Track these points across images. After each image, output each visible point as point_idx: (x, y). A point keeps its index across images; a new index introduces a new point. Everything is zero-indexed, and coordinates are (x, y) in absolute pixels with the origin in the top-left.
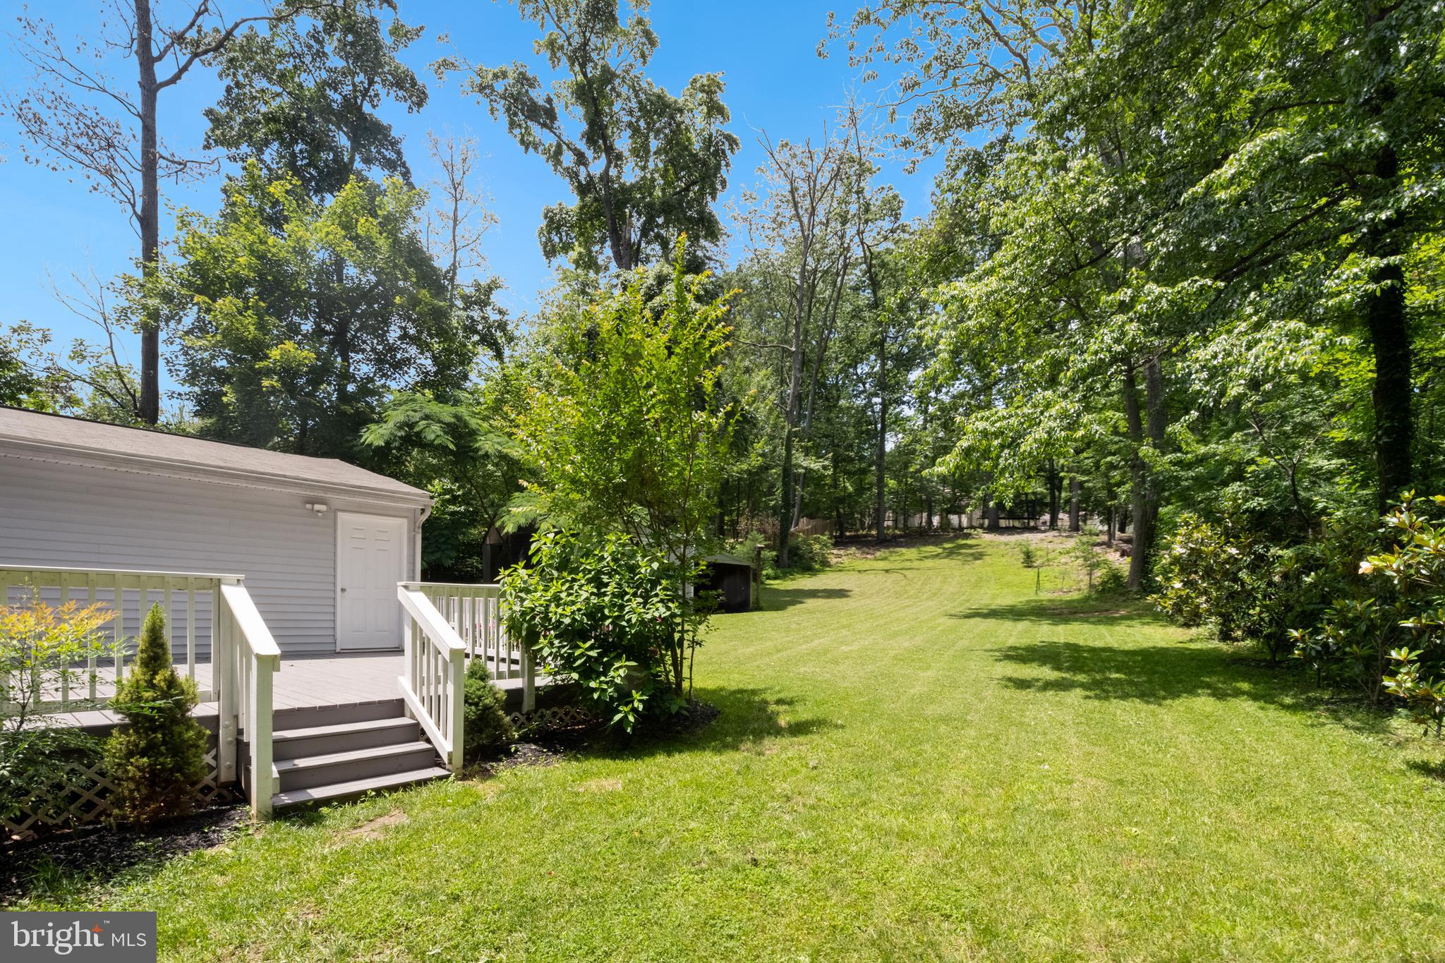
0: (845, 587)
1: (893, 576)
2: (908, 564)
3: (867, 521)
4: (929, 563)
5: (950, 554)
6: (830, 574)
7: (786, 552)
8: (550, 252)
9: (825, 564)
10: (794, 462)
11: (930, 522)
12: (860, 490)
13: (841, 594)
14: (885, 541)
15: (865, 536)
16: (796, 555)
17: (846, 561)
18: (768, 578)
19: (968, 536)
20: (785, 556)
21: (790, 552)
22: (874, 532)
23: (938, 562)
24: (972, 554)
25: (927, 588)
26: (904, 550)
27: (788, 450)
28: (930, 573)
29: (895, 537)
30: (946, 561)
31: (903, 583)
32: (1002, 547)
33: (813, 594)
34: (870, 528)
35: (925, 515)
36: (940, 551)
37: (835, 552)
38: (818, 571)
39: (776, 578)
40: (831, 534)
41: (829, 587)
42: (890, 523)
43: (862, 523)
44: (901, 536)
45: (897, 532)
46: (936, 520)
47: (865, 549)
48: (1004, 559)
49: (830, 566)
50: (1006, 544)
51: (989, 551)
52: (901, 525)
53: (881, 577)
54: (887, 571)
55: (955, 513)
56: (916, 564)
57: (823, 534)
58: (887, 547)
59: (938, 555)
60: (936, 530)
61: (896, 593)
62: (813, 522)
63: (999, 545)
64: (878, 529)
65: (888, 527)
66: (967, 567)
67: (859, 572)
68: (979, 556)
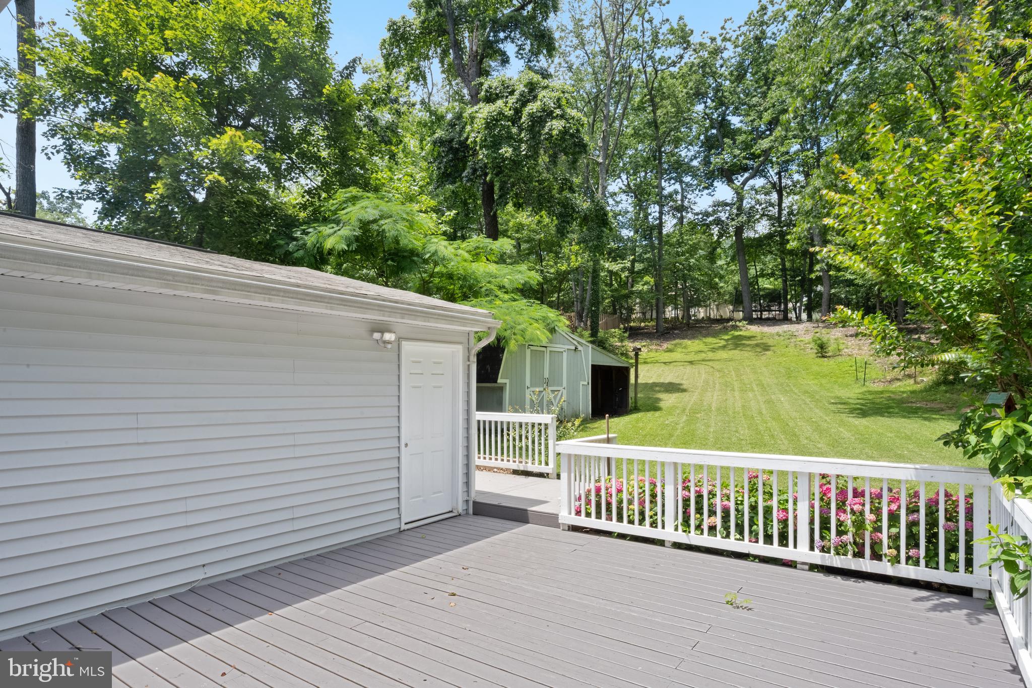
2: (705, 356)
4: (724, 355)
5: (736, 345)
13: (675, 387)
24: (757, 346)
28: (733, 364)
30: (738, 352)
31: (718, 374)
36: (723, 342)
48: (791, 349)
51: (769, 342)
53: (691, 369)
58: (670, 339)
59: (725, 346)
63: (772, 336)
66: (764, 358)
67: (665, 363)
68: (766, 348)
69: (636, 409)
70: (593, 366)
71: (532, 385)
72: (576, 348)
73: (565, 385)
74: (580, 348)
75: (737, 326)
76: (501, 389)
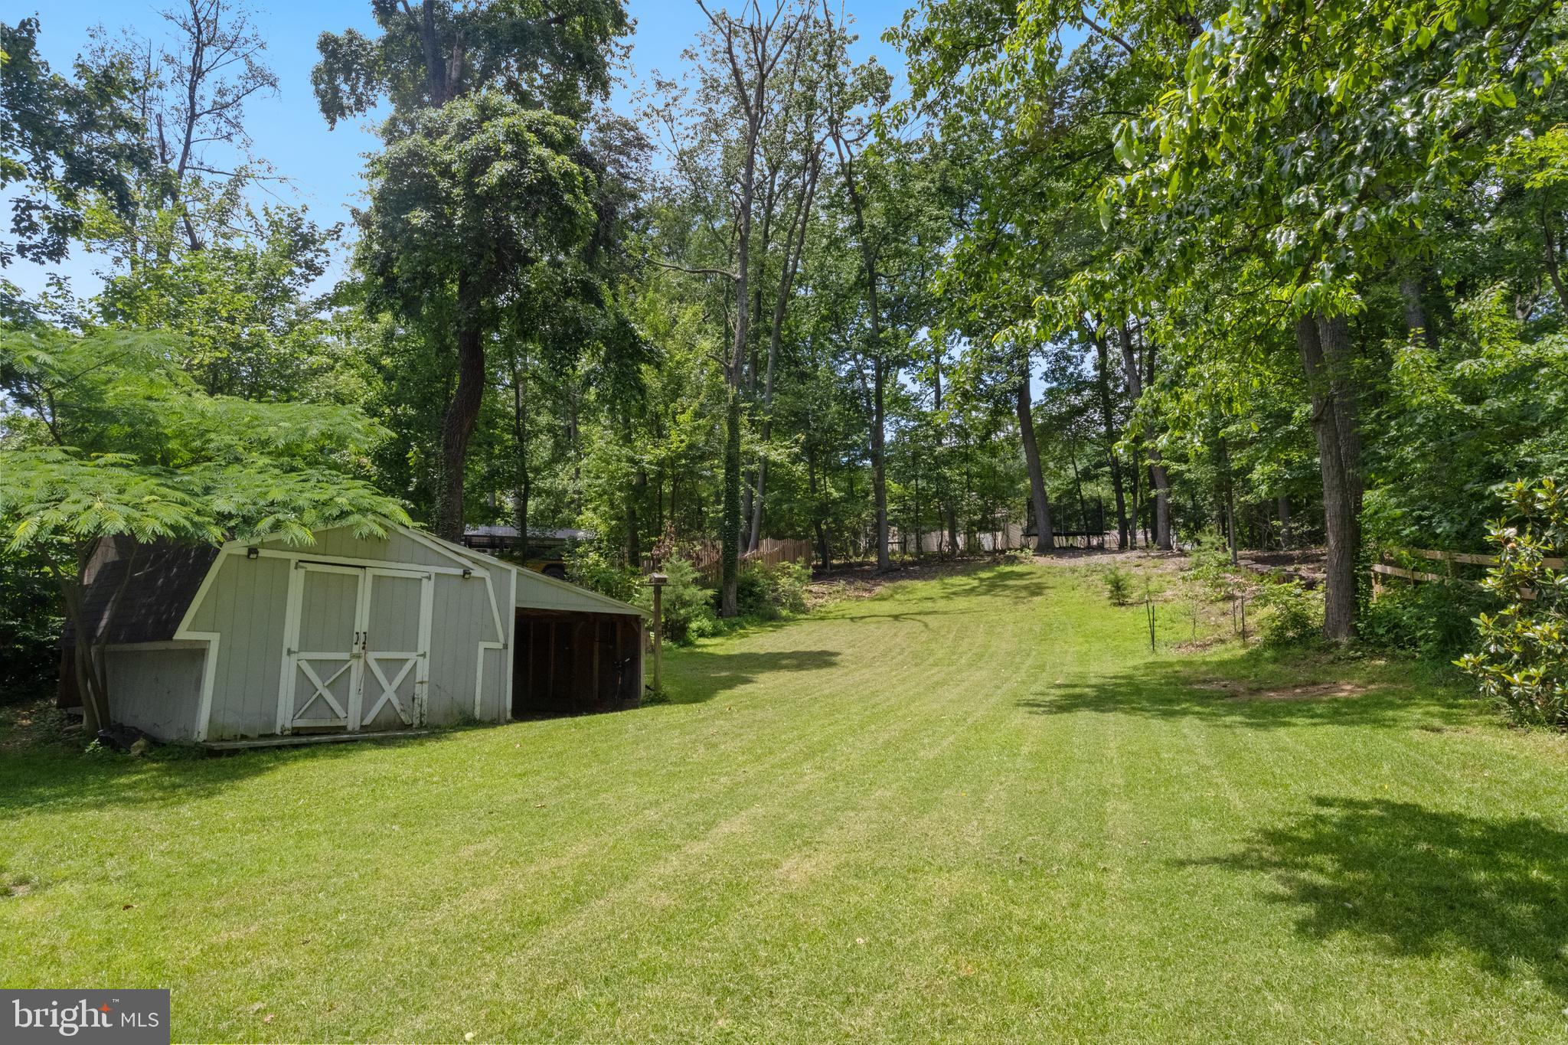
0: (829, 647)
1: (907, 626)
2: (928, 605)
3: (863, 543)
4: (961, 603)
5: (992, 587)
6: (805, 625)
7: (733, 589)
8: (332, 108)
9: (798, 607)
10: (743, 448)
11: (953, 543)
12: (851, 496)
13: (821, 660)
14: (890, 571)
15: (861, 564)
16: (751, 594)
17: (831, 605)
18: (702, 634)
19: (1012, 560)
20: (732, 597)
21: (740, 590)
22: (873, 559)
23: (974, 601)
24: (1026, 587)
25: (965, 643)
26: (919, 584)
27: (734, 427)
28: (965, 619)
29: (904, 564)
30: (986, 598)
31: (924, 637)
32: (1068, 575)
33: (773, 662)
34: (867, 553)
35: (946, 533)
36: (976, 583)
37: (815, 588)
38: (787, 620)
39: (715, 634)
40: (808, 561)
41: (801, 648)
42: (896, 547)
43: (855, 544)
44: (913, 564)
45: (907, 558)
46: (961, 540)
47: (859, 584)
48: (1077, 594)
49: (806, 611)
50: (1073, 571)
51: (1050, 581)
52: (912, 547)
53: (887, 627)
54: (896, 617)
55: (985, 530)
56: (941, 604)
57: (794, 562)
58: (893, 579)
59: (973, 590)
60: (962, 554)
61: (915, 655)
62: (780, 544)
63: (1062, 572)
64: (879, 555)
65: (894, 552)
66: (1021, 607)
67: (852, 619)
68: (1037, 590)
69: (658, 699)
70: (517, 609)
71: (304, 646)
72: (467, 572)
73: (424, 643)
74: (477, 572)
75: (1016, 558)
76: (196, 653)
